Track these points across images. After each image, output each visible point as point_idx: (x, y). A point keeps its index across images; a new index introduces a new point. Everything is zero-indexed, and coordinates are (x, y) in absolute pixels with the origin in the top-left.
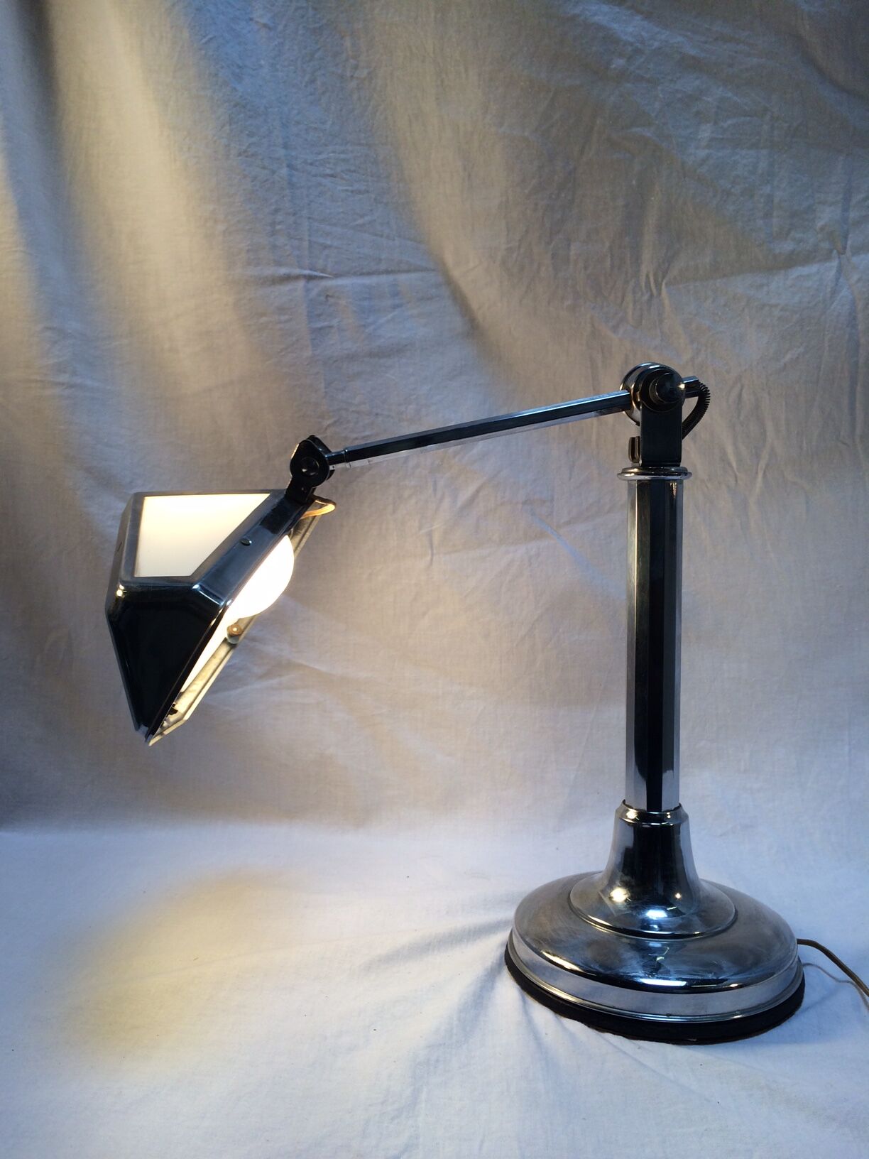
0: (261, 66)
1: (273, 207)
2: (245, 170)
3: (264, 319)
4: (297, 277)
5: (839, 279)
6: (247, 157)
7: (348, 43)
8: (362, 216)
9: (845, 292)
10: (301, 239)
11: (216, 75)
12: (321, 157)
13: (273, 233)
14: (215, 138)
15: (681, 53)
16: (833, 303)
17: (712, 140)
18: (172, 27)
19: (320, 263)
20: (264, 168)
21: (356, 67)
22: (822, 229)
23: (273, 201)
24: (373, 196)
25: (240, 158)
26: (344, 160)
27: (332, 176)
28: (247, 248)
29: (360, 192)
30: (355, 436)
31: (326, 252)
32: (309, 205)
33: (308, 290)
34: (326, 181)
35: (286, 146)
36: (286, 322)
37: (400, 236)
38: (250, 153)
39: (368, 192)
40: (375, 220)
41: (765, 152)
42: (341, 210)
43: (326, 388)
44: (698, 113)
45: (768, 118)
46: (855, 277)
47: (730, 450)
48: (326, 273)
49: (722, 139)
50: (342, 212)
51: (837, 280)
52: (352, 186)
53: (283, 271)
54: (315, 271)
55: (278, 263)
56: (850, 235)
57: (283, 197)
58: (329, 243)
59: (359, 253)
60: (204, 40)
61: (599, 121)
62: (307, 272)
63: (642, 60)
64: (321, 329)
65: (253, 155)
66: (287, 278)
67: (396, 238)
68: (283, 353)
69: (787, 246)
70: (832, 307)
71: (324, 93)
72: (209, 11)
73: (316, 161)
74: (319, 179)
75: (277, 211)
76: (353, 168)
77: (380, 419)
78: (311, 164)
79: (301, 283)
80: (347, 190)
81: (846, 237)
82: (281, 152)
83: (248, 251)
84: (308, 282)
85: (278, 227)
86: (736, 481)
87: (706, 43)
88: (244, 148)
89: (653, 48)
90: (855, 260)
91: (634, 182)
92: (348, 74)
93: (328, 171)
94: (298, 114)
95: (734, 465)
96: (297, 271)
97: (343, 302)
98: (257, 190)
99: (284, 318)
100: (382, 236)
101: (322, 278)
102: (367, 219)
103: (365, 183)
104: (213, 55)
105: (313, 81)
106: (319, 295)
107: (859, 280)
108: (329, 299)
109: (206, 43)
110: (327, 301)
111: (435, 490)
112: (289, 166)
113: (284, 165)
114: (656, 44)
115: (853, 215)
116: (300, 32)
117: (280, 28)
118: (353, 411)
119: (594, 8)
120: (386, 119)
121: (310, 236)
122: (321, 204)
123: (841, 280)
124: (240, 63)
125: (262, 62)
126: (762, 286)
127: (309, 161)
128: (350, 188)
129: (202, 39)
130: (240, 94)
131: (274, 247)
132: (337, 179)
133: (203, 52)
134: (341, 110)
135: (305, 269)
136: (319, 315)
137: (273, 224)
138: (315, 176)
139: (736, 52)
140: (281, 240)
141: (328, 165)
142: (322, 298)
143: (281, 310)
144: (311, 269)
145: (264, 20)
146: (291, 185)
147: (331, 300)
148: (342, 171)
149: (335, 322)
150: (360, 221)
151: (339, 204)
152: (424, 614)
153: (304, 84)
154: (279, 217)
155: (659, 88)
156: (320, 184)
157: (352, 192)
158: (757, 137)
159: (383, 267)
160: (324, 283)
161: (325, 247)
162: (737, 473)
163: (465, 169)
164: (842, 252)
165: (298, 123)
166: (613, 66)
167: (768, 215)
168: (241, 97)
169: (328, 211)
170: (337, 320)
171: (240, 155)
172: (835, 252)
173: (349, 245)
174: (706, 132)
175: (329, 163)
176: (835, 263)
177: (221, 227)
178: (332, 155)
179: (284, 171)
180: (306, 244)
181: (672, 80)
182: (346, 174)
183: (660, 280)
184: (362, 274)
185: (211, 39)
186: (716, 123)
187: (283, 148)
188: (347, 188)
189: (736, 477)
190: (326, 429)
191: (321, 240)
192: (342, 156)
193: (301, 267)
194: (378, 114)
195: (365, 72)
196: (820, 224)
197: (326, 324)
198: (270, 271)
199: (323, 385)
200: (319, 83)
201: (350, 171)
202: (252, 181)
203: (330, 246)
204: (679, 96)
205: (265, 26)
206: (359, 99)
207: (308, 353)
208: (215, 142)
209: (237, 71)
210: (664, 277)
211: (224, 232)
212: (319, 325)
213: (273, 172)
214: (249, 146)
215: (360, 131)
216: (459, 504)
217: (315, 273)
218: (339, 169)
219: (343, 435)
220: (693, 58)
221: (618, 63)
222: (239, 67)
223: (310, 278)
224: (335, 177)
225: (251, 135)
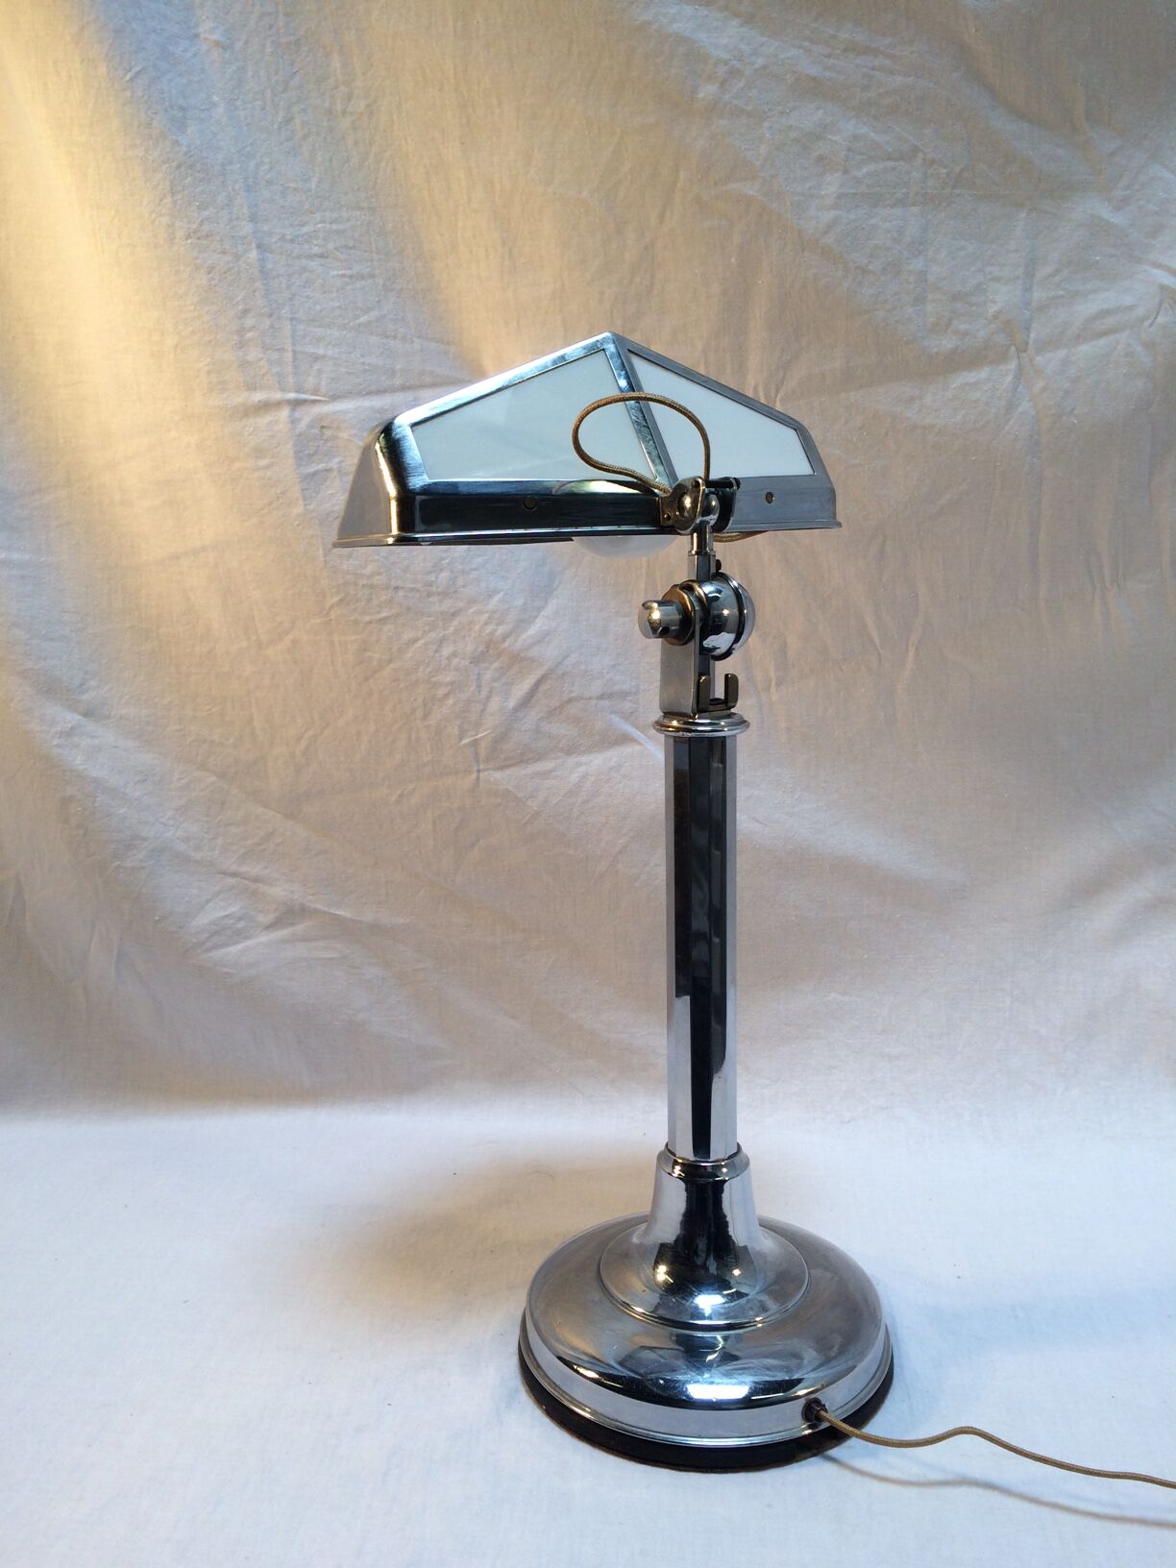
0: (214, 104)
1: (240, 307)
2: (197, 258)
3: (237, 465)
4: (278, 404)
5: (1017, 387)
6: (199, 239)
7: (336, 62)
8: (366, 311)
9: (1025, 406)
10: (282, 350)
11: (150, 124)
12: (305, 230)
13: (242, 345)
14: (154, 216)
15: (794, 72)
16: (1009, 420)
17: (840, 197)
18: (82, 62)
19: (311, 382)
20: (224, 252)
21: (349, 97)
22: (995, 317)
23: (239, 298)
24: (381, 282)
25: (189, 241)
26: (338, 232)
27: (321, 256)
28: (206, 369)
29: (362, 277)
30: (367, 618)
31: (316, 367)
32: (291, 299)
33: (294, 422)
34: (313, 264)
35: (253, 218)
36: (267, 467)
37: (419, 337)
38: (204, 233)
39: (373, 276)
40: (384, 316)
41: (915, 210)
42: (337, 304)
43: (325, 556)
44: (821, 158)
45: (919, 161)
46: (1040, 385)
47: (870, 621)
48: (318, 395)
49: (856, 194)
50: (339, 307)
51: (1015, 388)
52: (350, 269)
53: (259, 396)
54: (303, 393)
55: (251, 387)
56: (1033, 326)
57: (254, 291)
58: (321, 352)
59: (363, 363)
60: (128, 77)
61: (682, 175)
62: (292, 396)
63: (741, 85)
64: (315, 473)
65: (207, 236)
66: (266, 407)
67: (415, 339)
68: (265, 511)
69: (947, 343)
70: (1007, 427)
71: (305, 137)
72: (134, 31)
73: (298, 236)
74: (304, 262)
75: (245, 312)
76: (351, 243)
77: (401, 593)
78: (292, 241)
79: (285, 413)
80: (343, 276)
81: (1028, 329)
82: (247, 228)
83: (209, 372)
84: (293, 410)
85: (249, 335)
86: (880, 661)
87: (829, 56)
88: (195, 226)
89: (757, 66)
90: (1039, 359)
91: (733, 260)
92: (339, 107)
93: (316, 250)
94: (271, 169)
95: (877, 640)
96: (278, 396)
97: (344, 435)
98: (216, 285)
99: (263, 463)
100: (395, 337)
101: (314, 402)
102: (374, 314)
103: (370, 264)
104: (143, 97)
105: (288, 121)
106: (310, 426)
107: (1044, 389)
108: (324, 430)
109: (132, 80)
110: (322, 434)
111: (479, 686)
112: (259, 247)
113: (254, 245)
114: (760, 61)
115: (1038, 295)
116: (268, 50)
117: (238, 45)
118: (363, 585)
119: (672, 11)
120: (394, 170)
121: (294, 344)
122: (307, 296)
123: (1019, 390)
124: (181, 102)
125: (216, 98)
126: (912, 399)
127: (289, 237)
128: (348, 272)
129: (126, 74)
130: (185, 149)
131: (244, 364)
132: (328, 260)
133: (128, 94)
134: (331, 160)
135: (289, 392)
136: (310, 456)
137: (241, 331)
138: (298, 257)
139: (873, 69)
140: (253, 354)
141: (315, 242)
142: (316, 431)
143: (259, 452)
144: (297, 392)
145: (215, 37)
146: (264, 273)
147: (328, 433)
148: (335, 248)
149: (334, 463)
150: (364, 319)
151: (334, 295)
152: (473, 845)
153: (276, 126)
154: (249, 322)
155: (766, 124)
156: (304, 269)
157: (351, 277)
158: (904, 190)
159: (398, 381)
160: (316, 410)
161: (317, 358)
162: (882, 652)
163: (504, 243)
164: (1022, 349)
165: (270, 183)
166: (701, 95)
167: (919, 300)
168: (186, 153)
169: (318, 307)
170: (337, 460)
171: (188, 237)
172: (1013, 348)
173: (350, 353)
174: (832, 185)
175: (317, 238)
176: (1013, 365)
177: (170, 341)
178: (320, 225)
179: (253, 254)
180: (289, 355)
181: (783, 113)
182: (342, 253)
183: (773, 395)
184: (370, 393)
185: (139, 73)
186: (846, 172)
187: (251, 221)
188: (343, 272)
189: (879, 654)
190: (330, 609)
191: (310, 349)
192: (335, 227)
193: (283, 390)
194: (383, 164)
195: (363, 103)
196: (992, 309)
197: (321, 466)
198: (240, 398)
199: (321, 552)
200: (297, 121)
201: (346, 247)
202: (209, 273)
203: (324, 357)
204: (794, 134)
205: (217, 44)
206: (356, 143)
207: (299, 509)
208: (153, 222)
209: (181, 114)
210: (777, 391)
211: (177, 345)
212: (311, 469)
213: (237, 257)
214: (202, 223)
215: (358, 189)
216: (512, 703)
217: (304, 396)
218: (331, 246)
219: (353, 618)
220: (814, 79)
221: (707, 91)
222: (183, 109)
223: (297, 404)
224: (327, 257)
225: (202, 207)
